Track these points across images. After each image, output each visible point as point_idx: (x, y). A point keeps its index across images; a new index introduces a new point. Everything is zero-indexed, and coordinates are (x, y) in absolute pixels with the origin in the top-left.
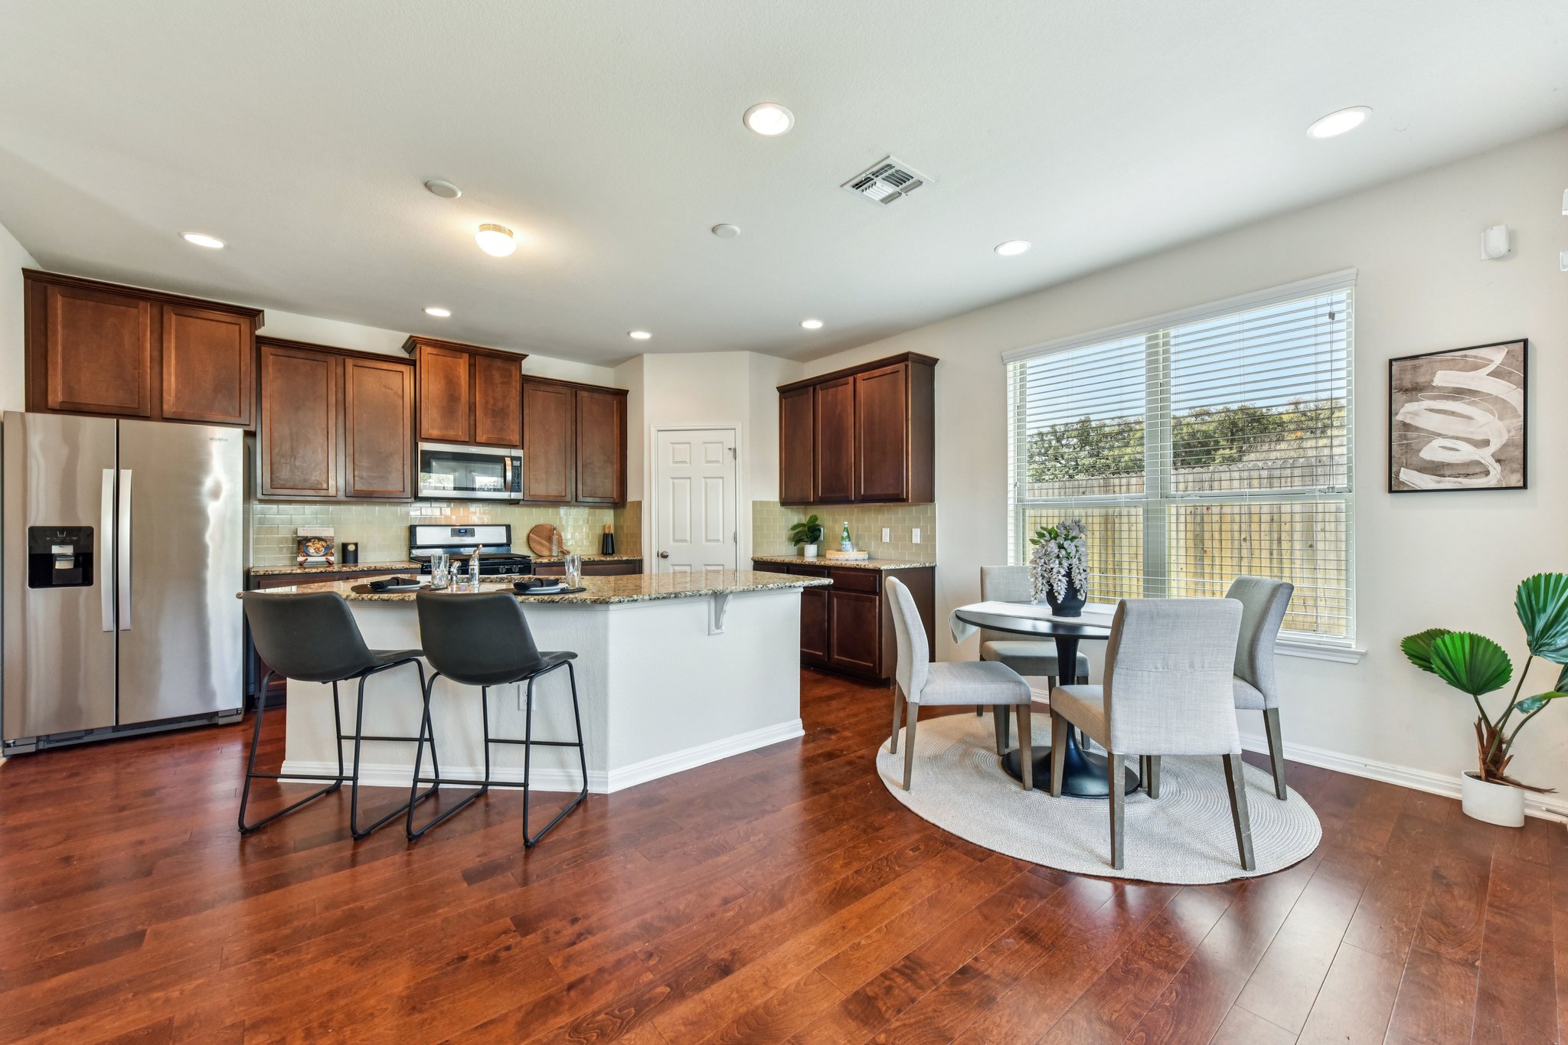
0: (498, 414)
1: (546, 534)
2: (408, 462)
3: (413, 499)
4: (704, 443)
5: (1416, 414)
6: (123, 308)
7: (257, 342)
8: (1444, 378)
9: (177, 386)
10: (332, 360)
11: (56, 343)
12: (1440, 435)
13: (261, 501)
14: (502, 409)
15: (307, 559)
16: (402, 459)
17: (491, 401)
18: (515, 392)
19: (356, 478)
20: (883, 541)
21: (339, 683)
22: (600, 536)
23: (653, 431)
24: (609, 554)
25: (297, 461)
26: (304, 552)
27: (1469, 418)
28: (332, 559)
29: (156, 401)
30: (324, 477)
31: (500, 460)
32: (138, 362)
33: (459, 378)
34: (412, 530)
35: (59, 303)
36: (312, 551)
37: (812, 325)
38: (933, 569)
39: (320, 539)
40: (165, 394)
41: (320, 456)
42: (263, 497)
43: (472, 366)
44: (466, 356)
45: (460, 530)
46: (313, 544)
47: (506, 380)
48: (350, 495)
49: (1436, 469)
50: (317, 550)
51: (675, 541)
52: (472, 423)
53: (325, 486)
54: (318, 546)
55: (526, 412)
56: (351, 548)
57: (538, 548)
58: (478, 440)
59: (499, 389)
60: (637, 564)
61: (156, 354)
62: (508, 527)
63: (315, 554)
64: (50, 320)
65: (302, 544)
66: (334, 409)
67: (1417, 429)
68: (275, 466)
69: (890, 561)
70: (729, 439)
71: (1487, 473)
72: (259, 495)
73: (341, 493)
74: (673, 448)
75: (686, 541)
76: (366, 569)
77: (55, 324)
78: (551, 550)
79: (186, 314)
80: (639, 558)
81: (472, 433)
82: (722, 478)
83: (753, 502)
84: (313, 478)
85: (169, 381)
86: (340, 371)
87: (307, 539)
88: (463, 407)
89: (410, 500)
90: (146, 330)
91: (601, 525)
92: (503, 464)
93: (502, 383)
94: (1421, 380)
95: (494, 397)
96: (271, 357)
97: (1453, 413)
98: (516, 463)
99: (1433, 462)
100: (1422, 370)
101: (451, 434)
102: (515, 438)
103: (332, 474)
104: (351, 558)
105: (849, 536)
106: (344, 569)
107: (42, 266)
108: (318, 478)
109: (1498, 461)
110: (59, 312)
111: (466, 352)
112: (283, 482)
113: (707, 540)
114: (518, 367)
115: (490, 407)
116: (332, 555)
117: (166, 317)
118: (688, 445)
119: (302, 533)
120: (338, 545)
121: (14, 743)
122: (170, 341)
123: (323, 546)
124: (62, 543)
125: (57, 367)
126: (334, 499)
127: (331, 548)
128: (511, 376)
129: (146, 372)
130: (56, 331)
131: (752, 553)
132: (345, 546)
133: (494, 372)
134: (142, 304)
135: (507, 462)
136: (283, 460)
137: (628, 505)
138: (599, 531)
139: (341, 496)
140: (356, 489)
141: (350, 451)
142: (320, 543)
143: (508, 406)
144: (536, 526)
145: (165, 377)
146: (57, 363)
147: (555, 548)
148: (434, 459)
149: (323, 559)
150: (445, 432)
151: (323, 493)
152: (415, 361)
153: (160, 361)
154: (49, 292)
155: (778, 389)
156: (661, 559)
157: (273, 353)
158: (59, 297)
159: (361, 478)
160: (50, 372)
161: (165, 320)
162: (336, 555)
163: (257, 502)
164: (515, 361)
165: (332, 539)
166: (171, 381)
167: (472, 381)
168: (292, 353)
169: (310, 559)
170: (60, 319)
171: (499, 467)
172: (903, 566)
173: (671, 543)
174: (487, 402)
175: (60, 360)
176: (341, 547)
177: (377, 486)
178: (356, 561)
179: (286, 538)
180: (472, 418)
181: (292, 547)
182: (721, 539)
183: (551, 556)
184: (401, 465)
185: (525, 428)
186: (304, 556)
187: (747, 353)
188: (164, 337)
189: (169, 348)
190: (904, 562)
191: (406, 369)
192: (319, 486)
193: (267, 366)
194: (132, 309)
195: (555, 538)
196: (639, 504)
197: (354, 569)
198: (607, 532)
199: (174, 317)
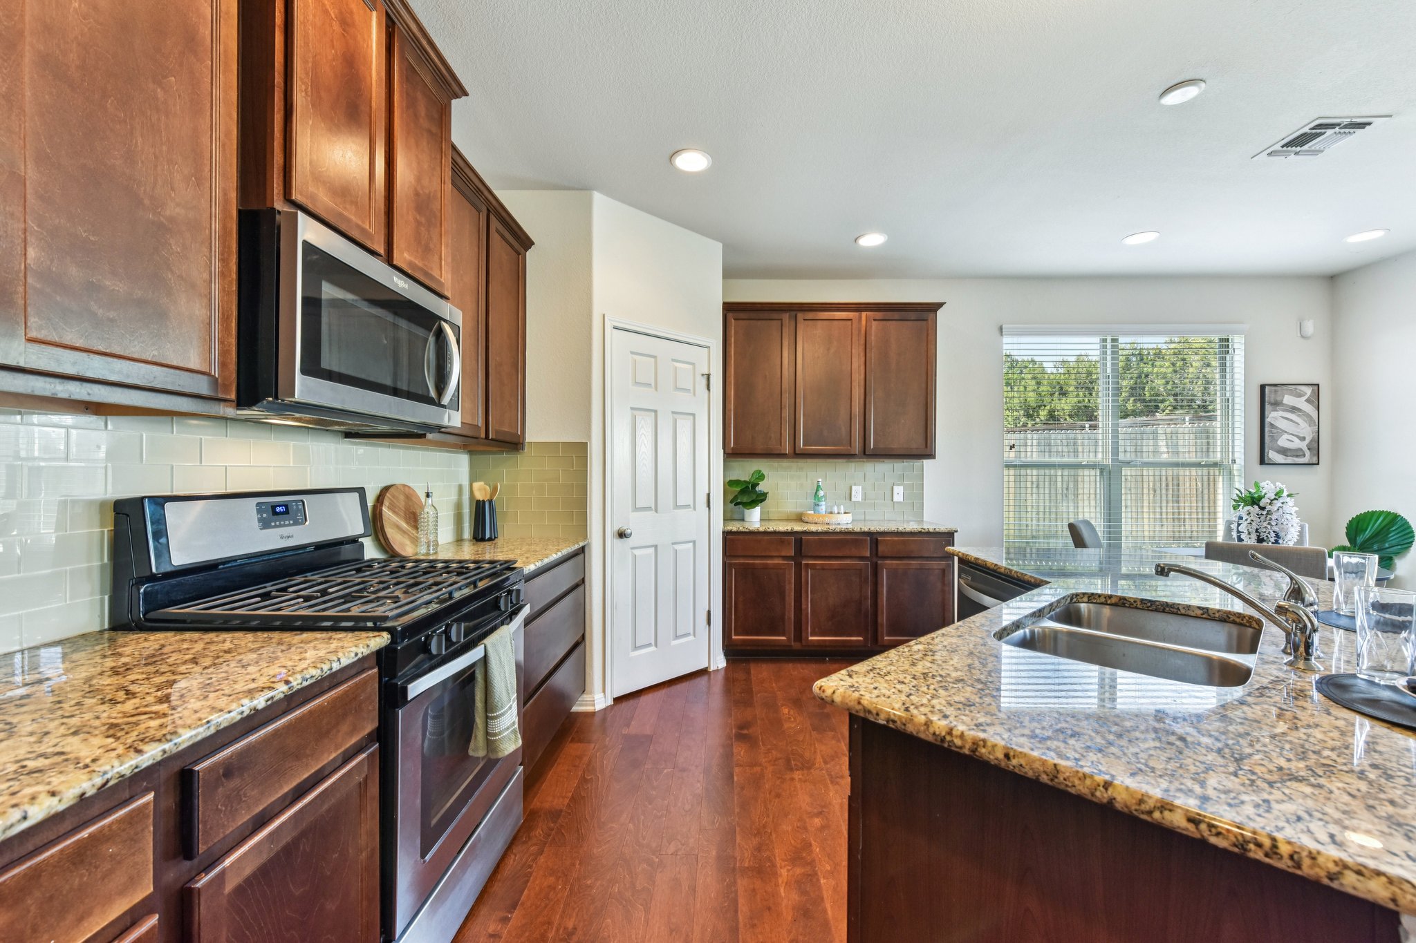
0: (424, 205)
4: (673, 360)
5: (1276, 418)
8: (1288, 400)
12: (1286, 432)
14: (429, 199)
18: (446, 169)
19: (33, 280)
20: (854, 500)
23: (608, 326)
27: (1298, 424)
33: (366, 59)
43: (388, 48)
45: (273, 509)
47: (433, 128)
49: (1284, 451)
51: (635, 509)
52: (385, 205)
57: (397, 538)
58: (396, 259)
59: (425, 144)
62: (361, 494)
67: (1277, 428)
71: (1304, 455)
75: (649, 509)
82: (694, 415)
93: (429, 132)
94: (1279, 399)
95: (418, 160)
97: (1291, 420)
99: (1283, 448)
100: (1279, 393)
101: (352, 218)
102: (445, 278)
109: (1309, 449)
113: (676, 506)
128: (440, 124)
133: (419, 95)
143: (436, 196)
156: (617, 541)
159: (59, 284)
164: (446, 94)
184: (206, 274)
187: (720, 247)
195: (428, 513)
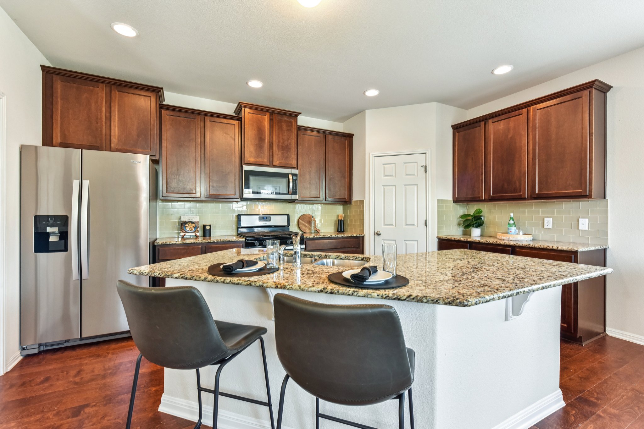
0: (285, 148)
1: (308, 220)
2: (237, 177)
3: (239, 200)
4: (405, 163)
6: (91, 88)
7: (160, 108)
9: (118, 133)
10: (199, 117)
11: (57, 109)
13: (163, 201)
14: (287, 146)
15: (185, 234)
16: (234, 176)
17: (281, 141)
18: (294, 136)
19: (210, 187)
20: (545, 227)
21: (201, 369)
22: (335, 221)
23: (372, 157)
24: (342, 232)
25: (180, 177)
26: (184, 230)
28: (198, 234)
29: (108, 142)
30: (194, 187)
31: (286, 176)
32: (98, 119)
33: (264, 127)
34: (239, 217)
35: (59, 86)
36: (188, 229)
37: (503, 70)
38: (605, 250)
39: (192, 222)
40: (112, 138)
41: (192, 174)
42: (163, 198)
43: (271, 120)
44: (268, 114)
45: (263, 218)
46: (189, 225)
47: (289, 128)
48: (207, 197)
50: (191, 229)
51: (385, 225)
52: (271, 154)
53: (194, 192)
54: (191, 226)
55: (299, 147)
56: (208, 228)
57: (303, 228)
58: (274, 164)
59: (285, 134)
60: (361, 239)
61: (108, 115)
62: (288, 216)
63: (190, 231)
64: (55, 95)
65: (183, 225)
66: (199, 147)
68: (169, 180)
69: (584, 245)
70: (421, 160)
72: (161, 197)
73: (203, 196)
74: (384, 167)
75: (392, 225)
76: (215, 241)
77: (57, 98)
78: (310, 229)
79: (124, 91)
80: (362, 235)
81: (271, 160)
82: (417, 185)
83: (438, 200)
84: (188, 187)
85: (115, 130)
86: (202, 124)
87: (186, 223)
88: (266, 144)
89: (238, 200)
90: (102, 100)
91: (337, 214)
92: (287, 179)
93: (288, 130)
95: (283, 138)
96: (167, 116)
98: (295, 178)
101: (260, 160)
102: (294, 163)
103: (198, 185)
104: (208, 233)
105: (514, 224)
106: (204, 241)
107: (52, 64)
108: (191, 187)
110: (59, 90)
111: (268, 112)
112: (172, 189)
113: (406, 225)
114: (296, 120)
115: (281, 144)
116: (198, 231)
117: (113, 92)
118: (394, 165)
119: (183, 219)
120: (201, 226)
121: (27, 347)
122: (115, 108)
123: (194, 227)
124: (52, 226)
125: (58, 122)
126: (199, 199)
127: (197, 228)
128: (292, 126)
129: (103, 125)
130: (57, 101)
131: (437, 234)
132: (204, 226)
133: (283, 124)
134: (101, 85)
135: (290, 177)
136: (173, 177)
137: (353, 203)
138: (335, 218)
139: (203, 198)
140: (210, 193)
141: (207, 171)
142: (192, 224)
143: (290, 144)
144: (302, 215)
145: (112, 128)
146: (58, 120)
147: (313, 228)
148: (251, 175)
149: (193, 234)
150: (257, 160)
151: (193, 196)
152: (241, 117)
153: (109, 119)
154: (54, 79)
155: (452, 126)
156: (376, 236)
157: (168, 114)
158: (59, 82)
159: (213, 187)
160: (54, 125)
161: (112, 94)
162: (200, 231)
163: (160, 201)
164: (294, 117)
165: (198, 222)
166: (116, 130)
167: (271, 129)
168: (178, 114)
169: (187, 234)
170: (59, 95)
171: (285, 181)
172: (591, 249)
173: (383, 226)
174: (279, 142)
175: (59, 119)
176: (202, 227)
177: (221, 192)
178: (210, 235)
179: (175, 222)
180: (271, 151)
181: (178, 227)
182: (416, 224)
183: (311, 233)
184: (234, 179)
185: (299, 157)
186: (184, 232)
187: (435, 104)
188: (112, 104)
189: (114, 111)
190: (588, 245)
191: (236, 123)
192: (191, 192)
193: (165, 122)
194: (96, 88)
195: (313, 222)
196: (362, 202)
197: (209, 241)
198: (340, 218)
199: (117, 92)
